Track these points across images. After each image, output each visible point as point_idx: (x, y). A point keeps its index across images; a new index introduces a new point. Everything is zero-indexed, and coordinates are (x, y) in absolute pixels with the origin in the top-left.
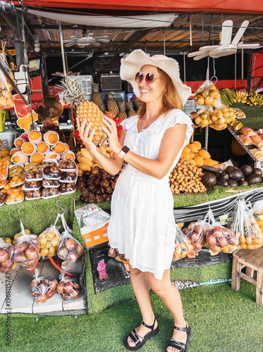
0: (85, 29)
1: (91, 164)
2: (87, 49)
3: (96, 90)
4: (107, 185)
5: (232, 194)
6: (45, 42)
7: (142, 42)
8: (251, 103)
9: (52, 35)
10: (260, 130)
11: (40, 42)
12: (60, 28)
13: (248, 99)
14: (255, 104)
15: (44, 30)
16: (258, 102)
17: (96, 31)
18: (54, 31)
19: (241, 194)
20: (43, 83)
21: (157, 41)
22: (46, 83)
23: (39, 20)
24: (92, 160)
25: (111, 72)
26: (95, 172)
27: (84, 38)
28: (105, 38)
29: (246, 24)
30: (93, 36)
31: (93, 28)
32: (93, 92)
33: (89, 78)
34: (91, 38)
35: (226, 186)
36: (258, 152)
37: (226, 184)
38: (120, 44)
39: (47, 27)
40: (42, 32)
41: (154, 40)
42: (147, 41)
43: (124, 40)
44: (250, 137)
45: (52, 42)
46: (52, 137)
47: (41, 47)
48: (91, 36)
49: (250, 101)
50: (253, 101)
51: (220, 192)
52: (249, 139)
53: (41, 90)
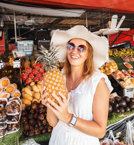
0: (29, 16)
1: (31, 99)
2: (31, 26)
3: (35, 49)
4: (43, 119)
5: (123, 117)
6: (7, 21)
7: (59, 24)
8: (115, 55)
9: (11, 18)
10: (123, 70)
11: (4, 21)
12: (14, 14)
13: (113, 53)
14: (117, 56)
15: (6, 15)
16: (118, 55)
17: (36, 17)
18: (12, 16)
19: (128, 117)
20: (6, 43)
21: (66, 24)
22: (7, 42)
23: (3, 10)
24: (32, 95)
25: (44, 39)
26: (34, 107)
27: (29, 21)
28: (41, 21)
29: (124, 17)
30: (34, 20)
31: (34, 15)
32: (33, 50)
33: (31, 42)
34: (33, 21)
35: (119, 113)
36: (124, 83)
37: (118, 111)
38: (48, 24)
39: (8, 14)
40: (5, 16)
41: (65, 23)
42: (61, 24)
43: (50, 23)
44: (119, 74)
45: (11, 22)
46: (4, 82)
47: (4, 24)
48: (33, 20)
49: (114, 54)
50: (115, 54)
51: (116, 118)
52: (118, 76)
53: (4, 46)
